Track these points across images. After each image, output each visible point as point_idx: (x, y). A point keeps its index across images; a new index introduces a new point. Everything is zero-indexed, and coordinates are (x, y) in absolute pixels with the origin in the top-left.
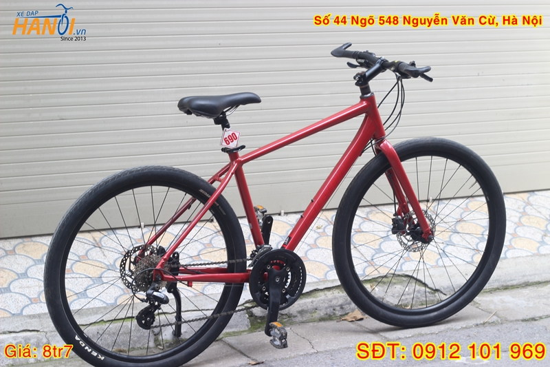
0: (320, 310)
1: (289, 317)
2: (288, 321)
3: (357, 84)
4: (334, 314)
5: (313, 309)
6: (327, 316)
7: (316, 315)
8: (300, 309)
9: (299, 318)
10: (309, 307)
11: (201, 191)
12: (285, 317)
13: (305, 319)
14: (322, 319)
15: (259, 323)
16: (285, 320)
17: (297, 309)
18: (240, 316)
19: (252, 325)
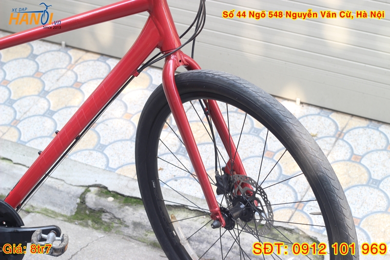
8: (138, 220)
9: (129, 231)
12: (116, 221)
13: (135, 234)
15: (86, 214)
16: (114, 225)
18: (71, 198)
19: (76, 213)
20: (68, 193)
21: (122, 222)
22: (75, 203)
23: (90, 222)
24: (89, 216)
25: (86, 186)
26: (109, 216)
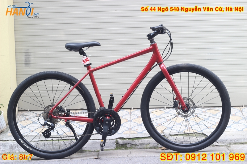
0: (151, 144)
1: (135, 146)
2: (134, 147)
3: (148, 39)
4: (157, 146)
5: (148, 143)
6: (153, 147)
7: (148, 146)
8: (141, 143)
9: (140, 147)
10: (146, 142)
11: (73, 82)
12: (133, 145)
13: (142, 147)
14: (151, 148)
15: (120, 147)
16: (133, 147)
17: (140, 143)
18: (112, 143)
19: (116, 147)
20: (110, 142)
21: (135, 145)
22: (115, 144)
23: (123, 148)
24: (121, 147)
25: (115, 139)
26: (129, 145)
